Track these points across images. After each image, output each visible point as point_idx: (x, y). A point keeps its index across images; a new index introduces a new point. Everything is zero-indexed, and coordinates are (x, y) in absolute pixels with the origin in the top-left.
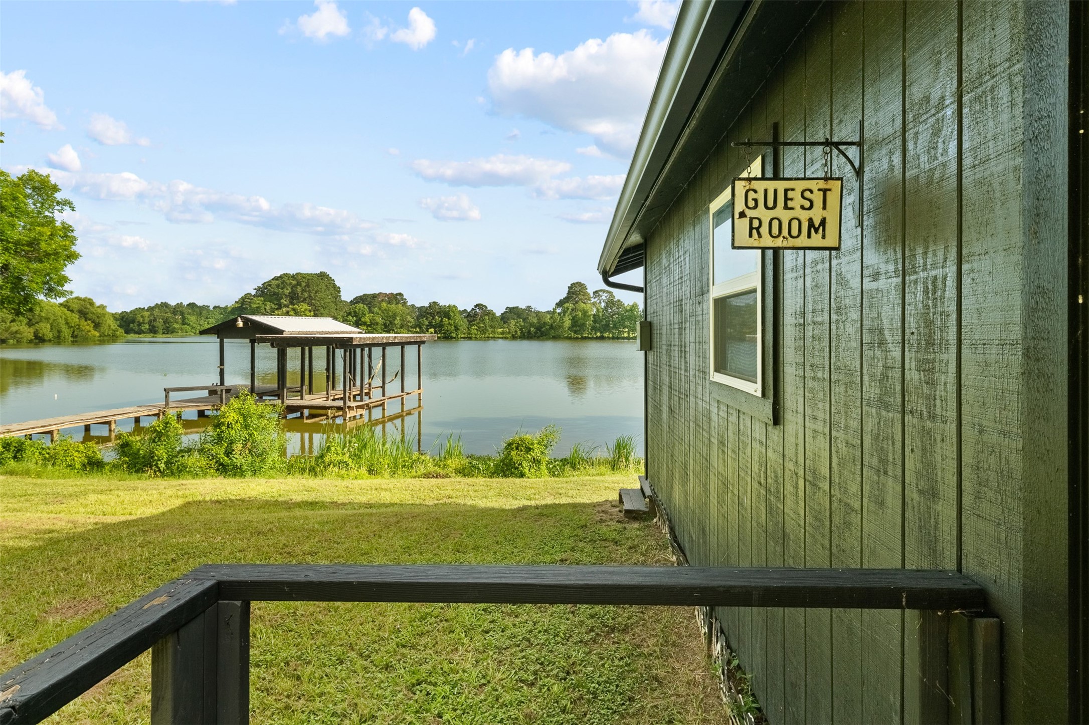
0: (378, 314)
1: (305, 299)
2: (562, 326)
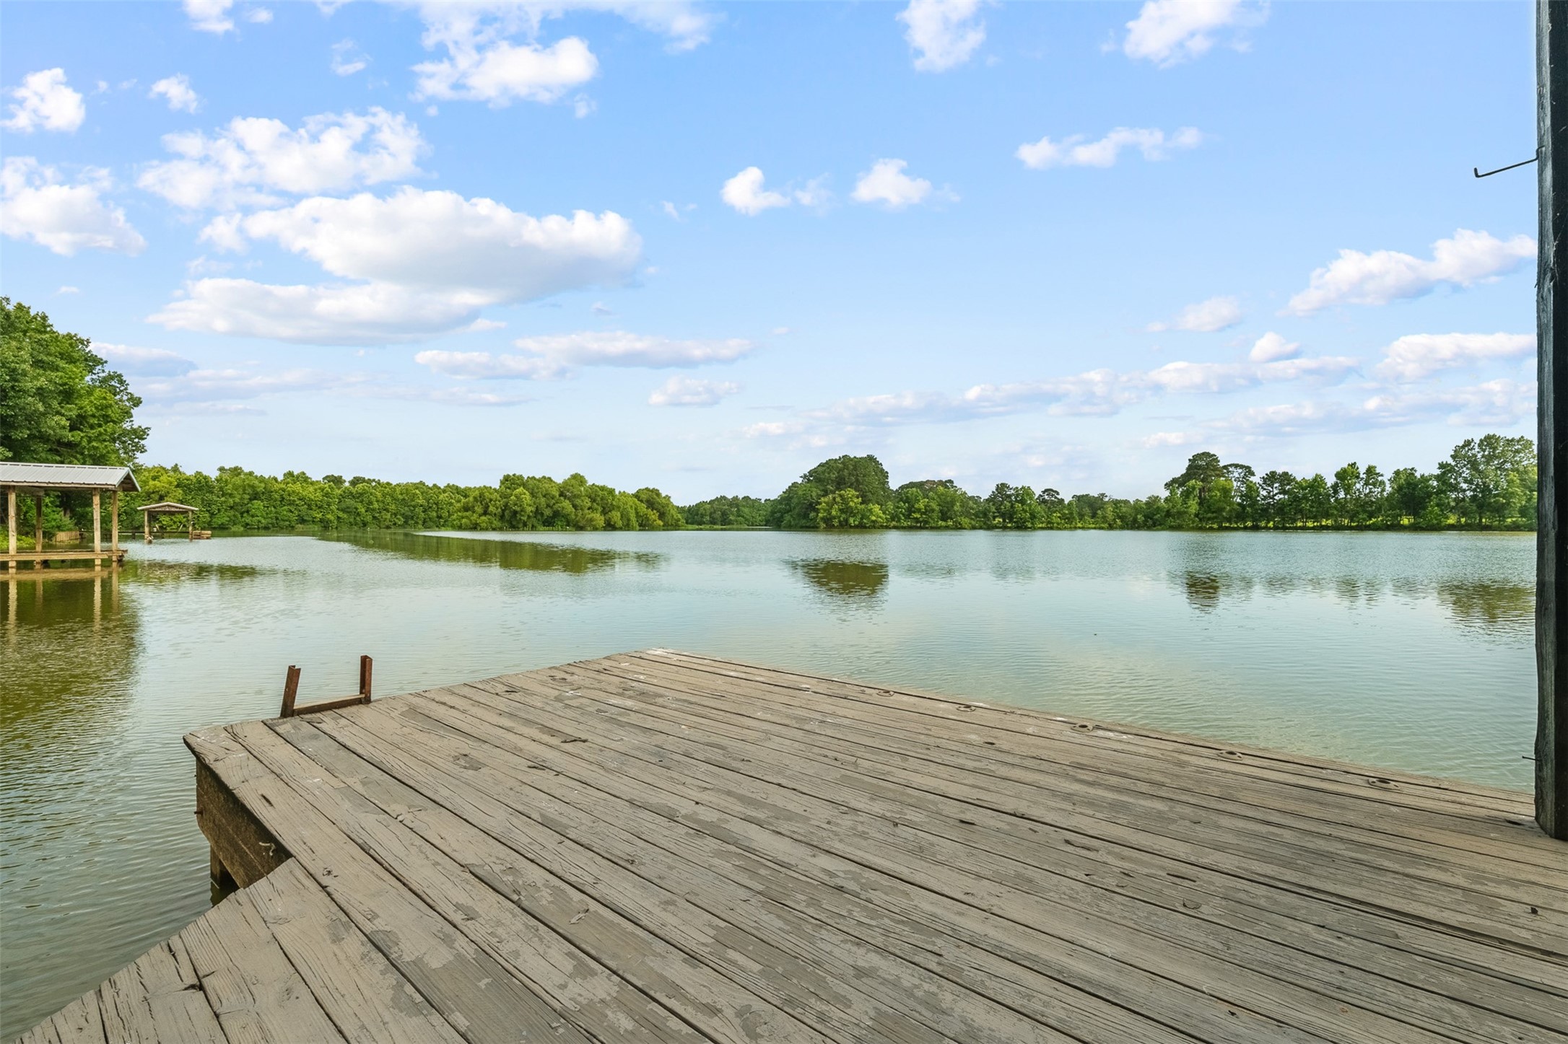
0: (934, 499)
1: (852, 484)
2: (1185, 512)
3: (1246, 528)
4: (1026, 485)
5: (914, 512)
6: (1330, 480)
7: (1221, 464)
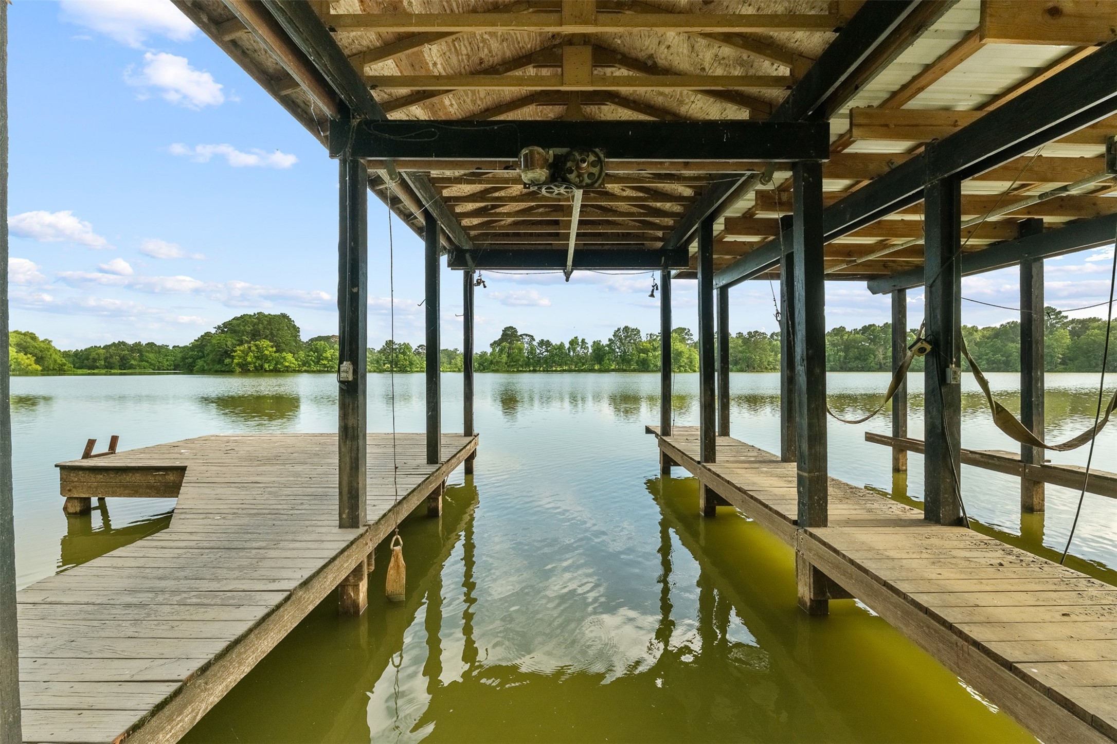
1: (266, 336)
2: (500, 362)
3: (530, 371)
4: (407, 342)
5: (322, 360)
6: (567, 346)
7: (519, 334)
